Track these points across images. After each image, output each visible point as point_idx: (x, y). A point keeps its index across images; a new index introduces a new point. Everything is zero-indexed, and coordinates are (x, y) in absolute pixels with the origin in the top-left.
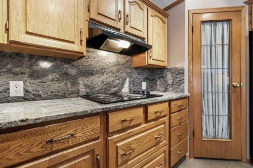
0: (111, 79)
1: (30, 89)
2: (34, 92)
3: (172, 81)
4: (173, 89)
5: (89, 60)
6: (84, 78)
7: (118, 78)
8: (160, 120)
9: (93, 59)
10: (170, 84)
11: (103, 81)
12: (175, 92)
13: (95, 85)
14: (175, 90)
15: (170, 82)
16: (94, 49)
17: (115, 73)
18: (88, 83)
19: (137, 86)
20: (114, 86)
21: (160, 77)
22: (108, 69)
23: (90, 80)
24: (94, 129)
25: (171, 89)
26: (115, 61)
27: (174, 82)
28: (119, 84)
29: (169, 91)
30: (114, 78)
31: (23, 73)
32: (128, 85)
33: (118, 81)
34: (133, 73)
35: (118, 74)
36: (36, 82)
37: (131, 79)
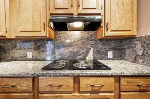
0: (77, 50)
1: (34, 55)
2: (35, 57)
3: (142, 52)
4: (144, 62)
5: (61, 38)
6: (58, 50)
7: (83, 49)
8: (100, 94)
9: (63, 38)
10: (140, 55)
11: (71, 51)
12: (146, 65)
13: (65, 54)
14: (145, 63)
15: (140, 53)
16: (64, 32)
17: (80, 45)
18: (61, 53)
19: (102, 55)
20: (79, 54)
21: (129, 47)
22: (75, 43)
23: (62, 51)
24: (28, 86)
25: (141, 61)
26: (80, 37)
27: (145, 53)
28: (84, 53)
29: (139, 63)
30: (79, 49)
31: (32, 48)
32: (92, 54)
33: (82, 51)
34: (97, 44)
35: (83, 46)
36: (36, 52)
37: (96, 49)
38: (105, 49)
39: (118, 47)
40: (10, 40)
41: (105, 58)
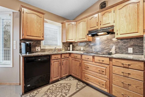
0: (104, 46)
5: (95, 40)
11: (100, 47)
13: (97, 49)
18: (95, 48)
19: (123, 50)
20: (105, 49)
22: (103, 42)
32: (115, 49)
33: (107, 47)
34: (119, 42)
35: (108, 44)
36: (84, 47)
37: (117, 46)
38: (125, 46)
39: (138, 44)
40: (76, 42)
41: (125, 53)
